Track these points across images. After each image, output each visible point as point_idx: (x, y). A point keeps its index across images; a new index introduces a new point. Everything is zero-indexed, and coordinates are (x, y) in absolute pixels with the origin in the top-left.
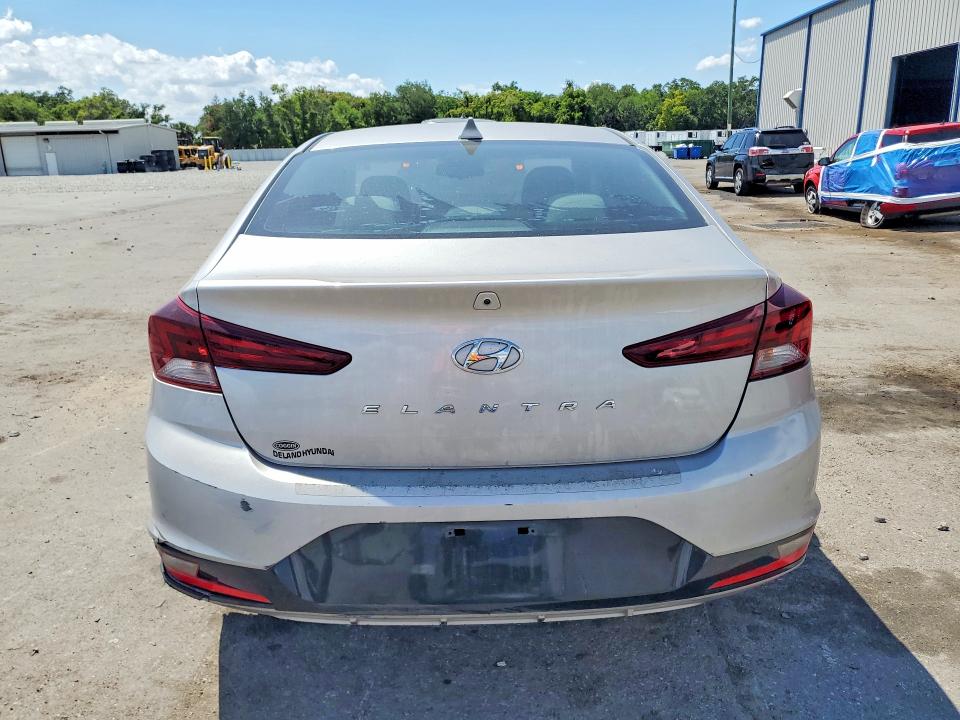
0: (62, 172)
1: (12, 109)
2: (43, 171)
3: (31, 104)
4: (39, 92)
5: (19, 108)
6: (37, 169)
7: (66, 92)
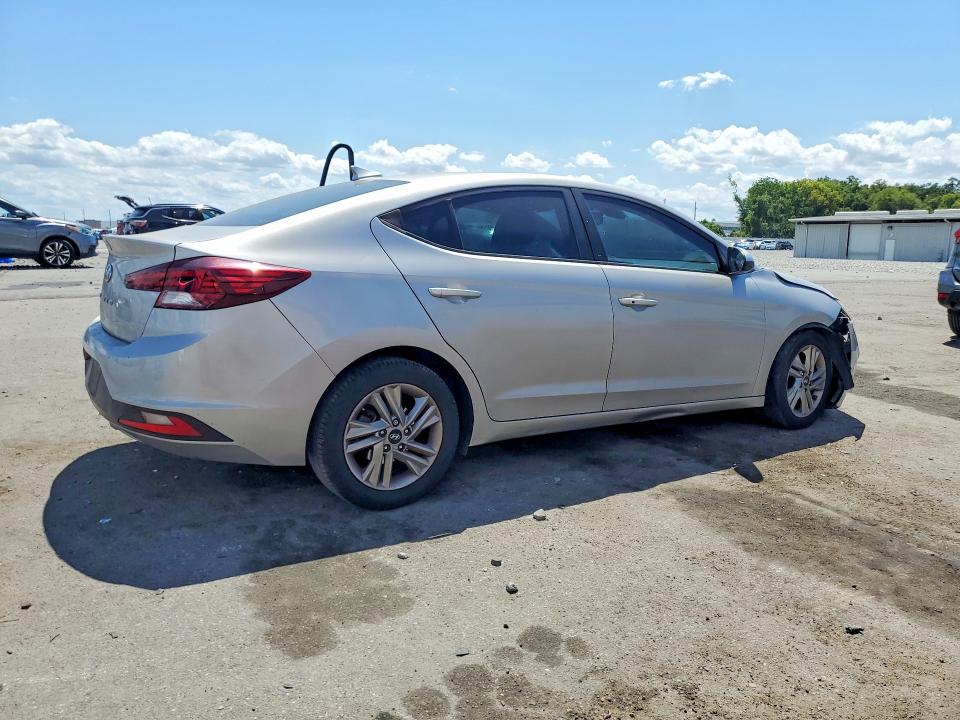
0: (897, 258)
1: (890, 200)
2: (880, 256)
3: (911, 196)
4: (929, 184)
5: (897, 199)
6: (875, 254)
7: (956, 183)
